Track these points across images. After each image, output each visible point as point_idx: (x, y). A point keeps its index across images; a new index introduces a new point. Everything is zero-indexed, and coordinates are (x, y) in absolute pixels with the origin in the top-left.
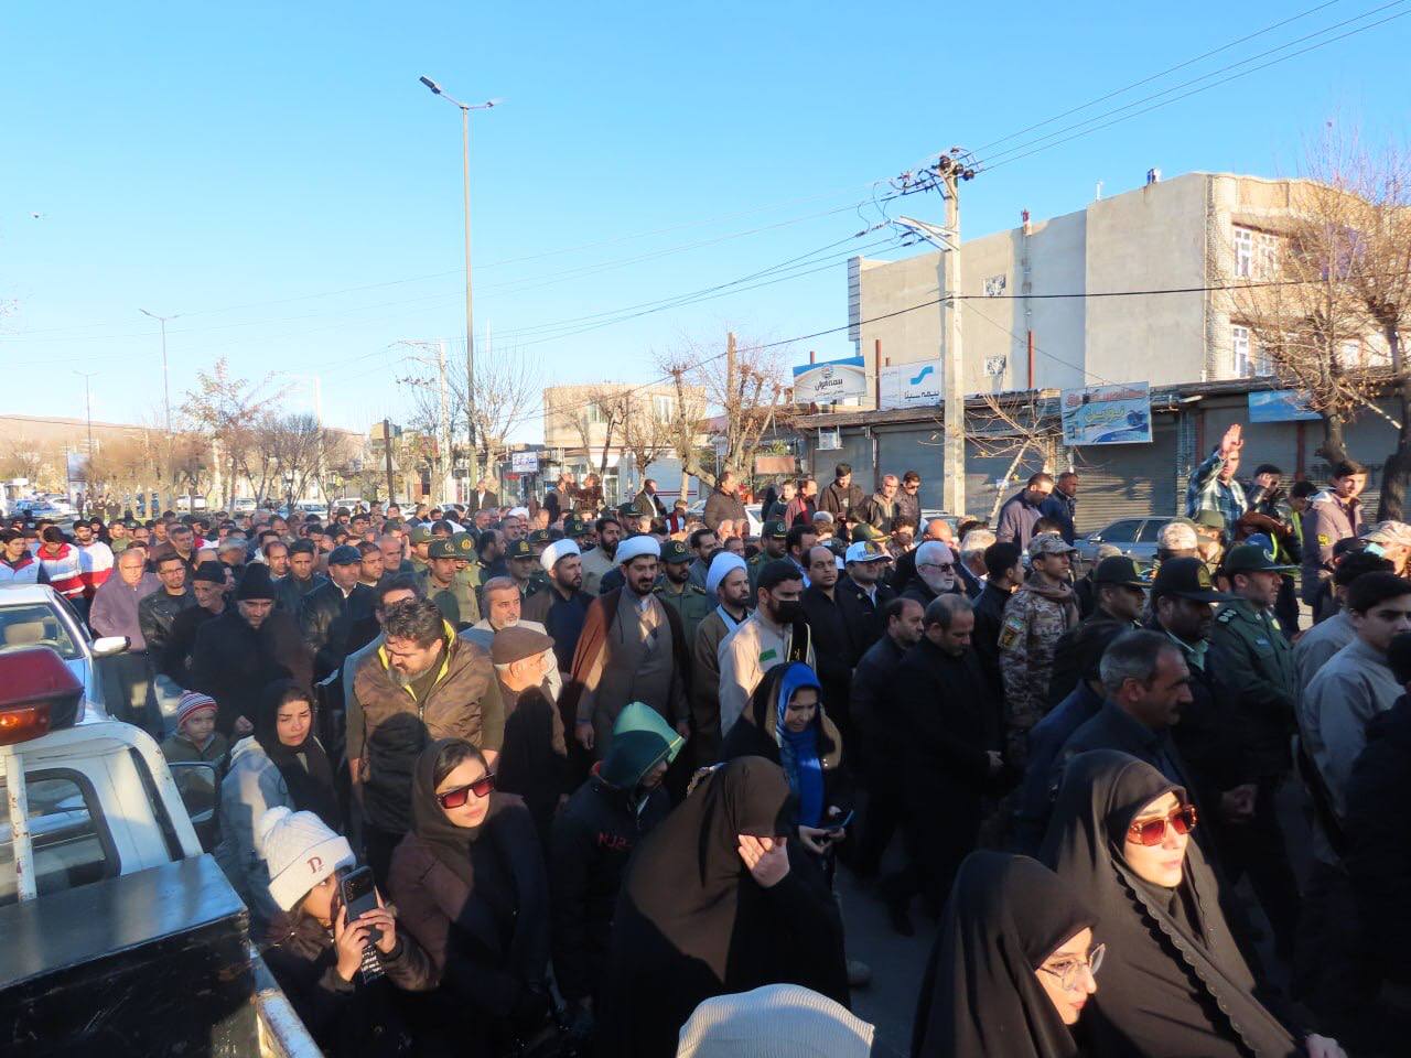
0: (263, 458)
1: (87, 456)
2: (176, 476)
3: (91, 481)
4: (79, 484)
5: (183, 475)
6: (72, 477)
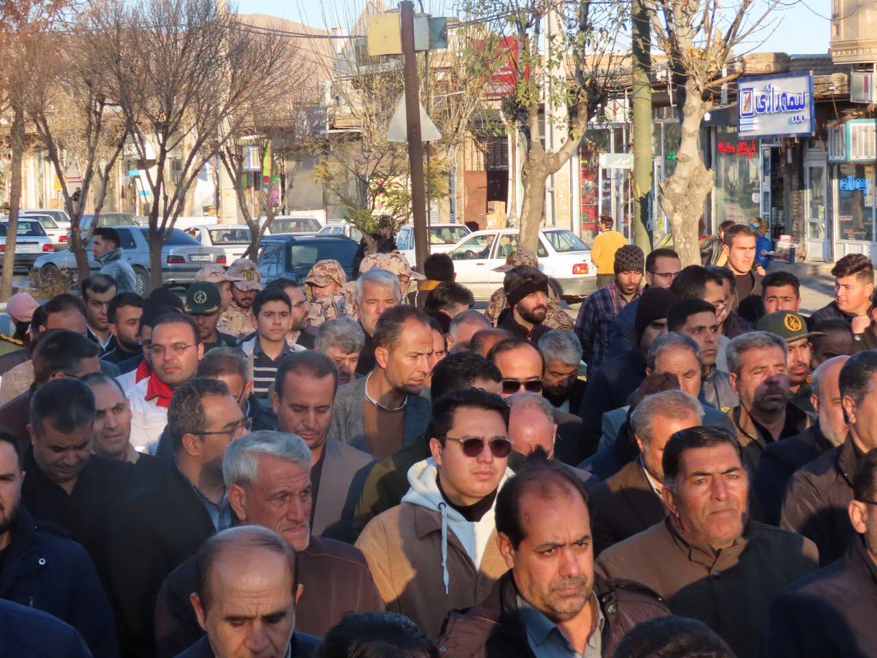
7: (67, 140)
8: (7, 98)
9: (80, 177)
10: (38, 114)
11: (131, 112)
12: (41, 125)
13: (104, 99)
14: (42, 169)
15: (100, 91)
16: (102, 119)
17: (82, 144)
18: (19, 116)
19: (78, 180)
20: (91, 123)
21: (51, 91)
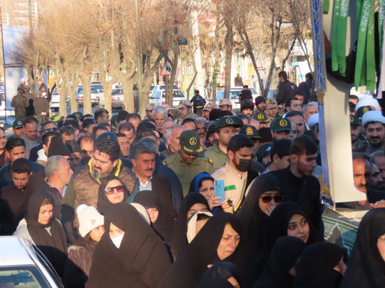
0: (272, 26)
1: (26, 28)
2: (145, 58)
3: (32, 66)
4: (15, 72)
5: (155, 54)
6: (8, 61)
7: (255, 45)
8: (223, 20)
9: (262, 67)
10: (242, 30)
11: (298, 27)
12: (244, 36)
13: (281, 19)
14: (239, 62)
15: (279, 14)
16: (280, 31)
17: (264, 47)
18: (230, 31)
19: (261, 69)
20: (273, 34)
21: (249, 15)
